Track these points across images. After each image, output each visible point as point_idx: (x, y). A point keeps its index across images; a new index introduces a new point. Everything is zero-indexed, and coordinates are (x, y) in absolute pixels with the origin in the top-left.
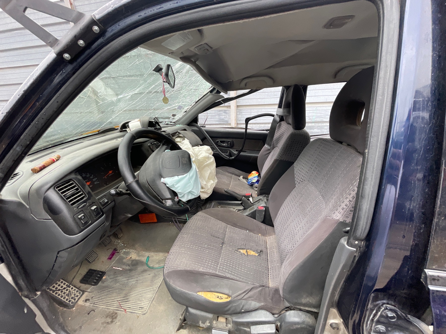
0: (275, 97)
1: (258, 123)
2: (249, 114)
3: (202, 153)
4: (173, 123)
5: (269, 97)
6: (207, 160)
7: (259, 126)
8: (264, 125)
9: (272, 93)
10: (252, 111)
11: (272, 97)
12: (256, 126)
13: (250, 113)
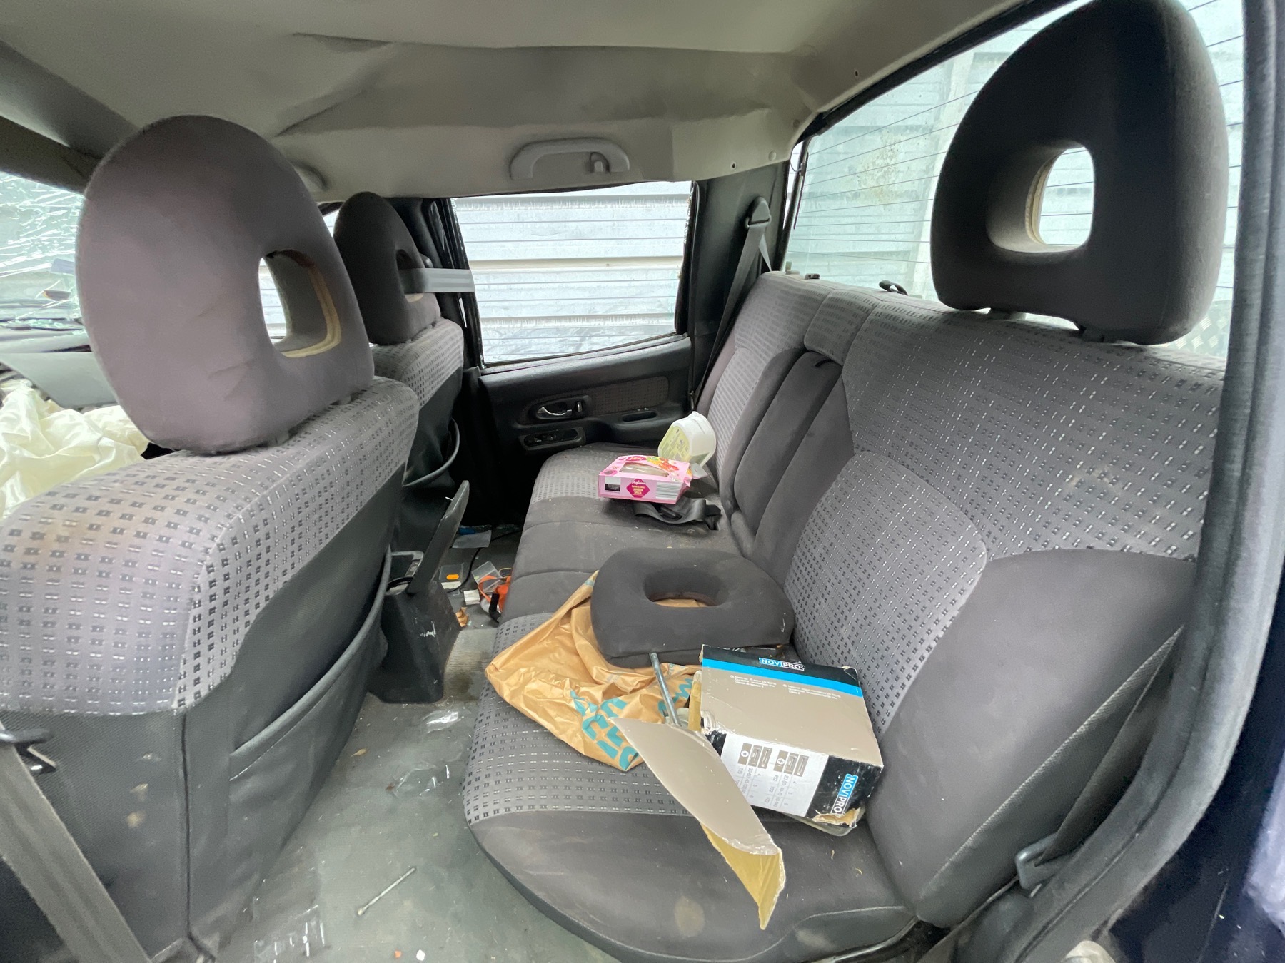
0: (556, 237)
1: (517, 319)
2: (485, 290)
3: (77, 435)
4: (71, 322)
5: (538, 238)
6: (97, 457)
7: (521, 327)
8: (534, 324)
9: (545, 225)
10: (492, 281)
11: (545, 238)
12: (511, 326)
13: (486, 287)
